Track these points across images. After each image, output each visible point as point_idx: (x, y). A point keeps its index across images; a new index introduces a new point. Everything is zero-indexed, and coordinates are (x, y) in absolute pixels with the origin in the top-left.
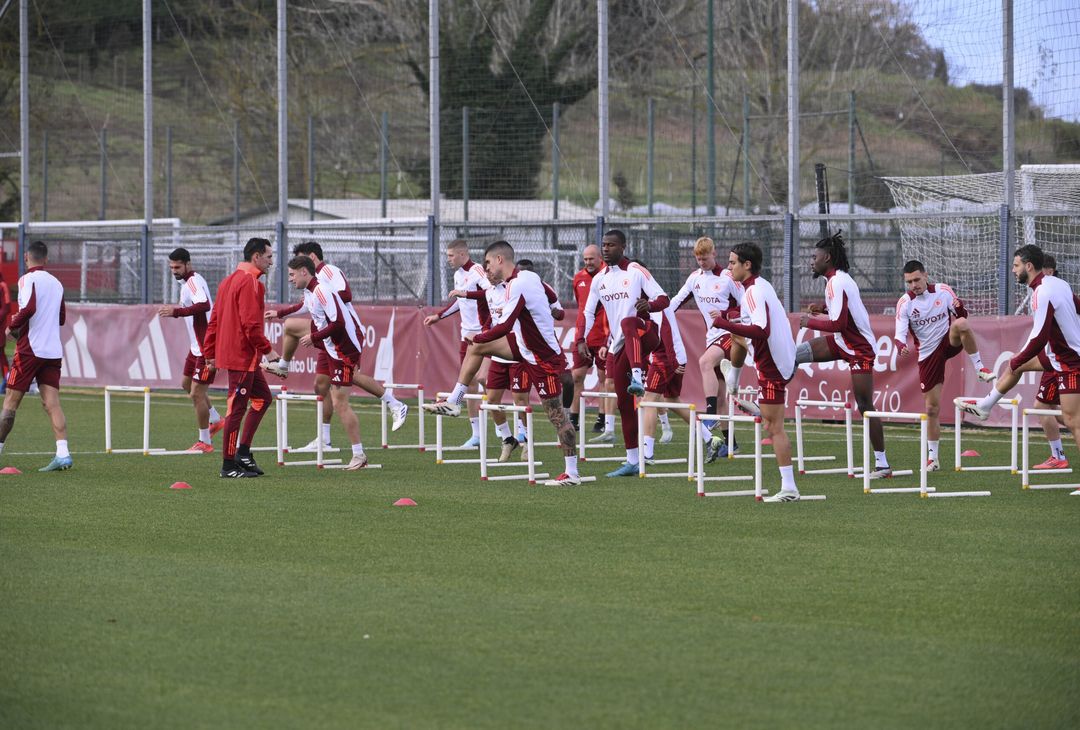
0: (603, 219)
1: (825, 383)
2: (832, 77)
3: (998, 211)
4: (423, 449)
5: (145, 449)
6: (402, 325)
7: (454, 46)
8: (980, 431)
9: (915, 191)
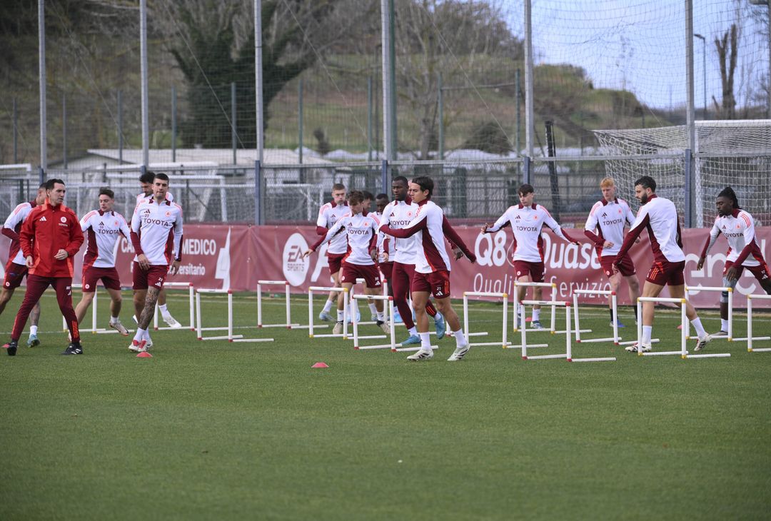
0: (387, 161)
1: (555, 277)
2: (472, 59)
3: (683, 154)
4: (290, 327)
5: (94, 329)
6: (236, 240)
7: (205, 39)
8: (672, 311)
9: (616, 140)
